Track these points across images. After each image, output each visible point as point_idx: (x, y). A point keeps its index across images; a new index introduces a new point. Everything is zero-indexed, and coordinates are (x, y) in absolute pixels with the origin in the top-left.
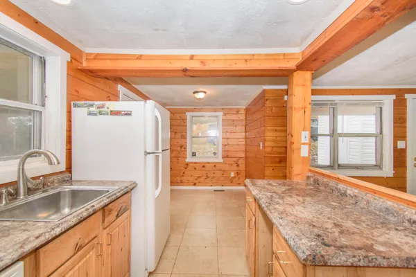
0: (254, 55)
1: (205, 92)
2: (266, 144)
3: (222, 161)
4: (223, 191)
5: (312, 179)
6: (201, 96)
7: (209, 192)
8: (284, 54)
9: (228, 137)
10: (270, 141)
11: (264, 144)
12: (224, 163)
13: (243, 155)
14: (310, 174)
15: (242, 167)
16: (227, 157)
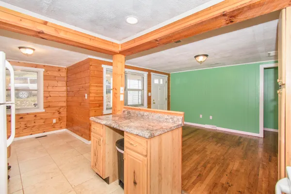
0: (95, 37)
1: (34, 50)
2: (91, 95)
3: (44, 111)
4: (46, 136)
5: (126, 112)
6: (29, 52)
7: (31, 140)
8: (112, 43)
9: (49, 90)
10: (94, 93)
11: (89, 95)
12: (45, 112)
13: (65, 104)
14: (124, 110)
15: (64, 114)
16: (49, 106)
